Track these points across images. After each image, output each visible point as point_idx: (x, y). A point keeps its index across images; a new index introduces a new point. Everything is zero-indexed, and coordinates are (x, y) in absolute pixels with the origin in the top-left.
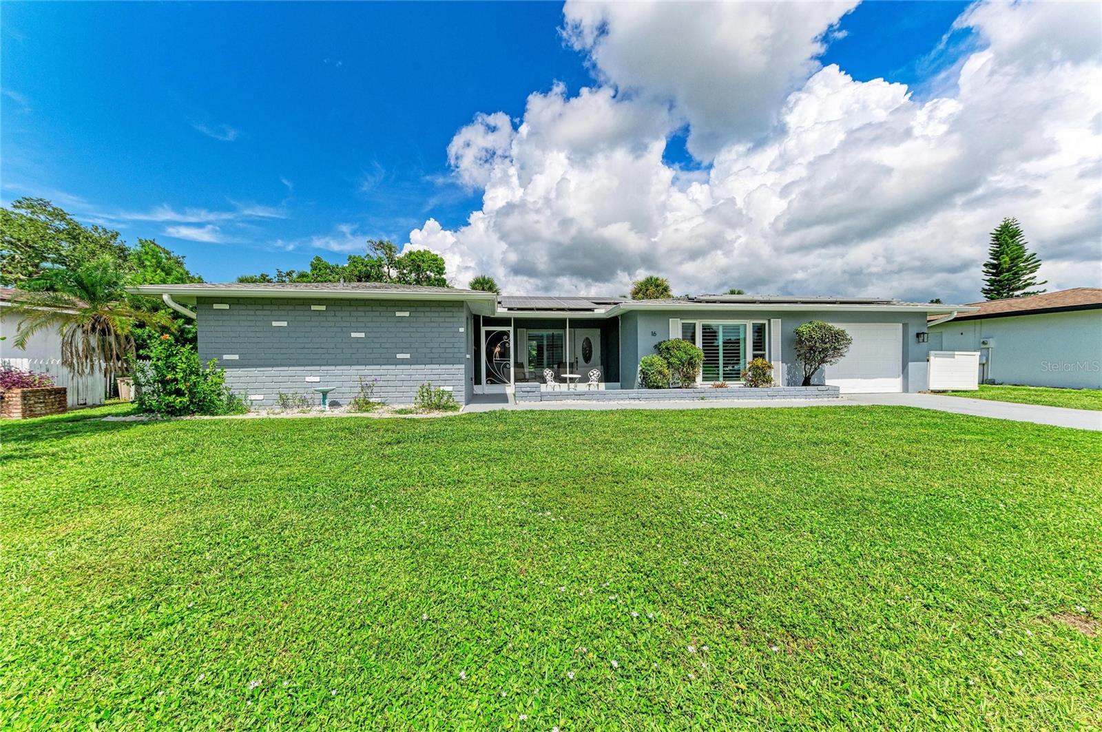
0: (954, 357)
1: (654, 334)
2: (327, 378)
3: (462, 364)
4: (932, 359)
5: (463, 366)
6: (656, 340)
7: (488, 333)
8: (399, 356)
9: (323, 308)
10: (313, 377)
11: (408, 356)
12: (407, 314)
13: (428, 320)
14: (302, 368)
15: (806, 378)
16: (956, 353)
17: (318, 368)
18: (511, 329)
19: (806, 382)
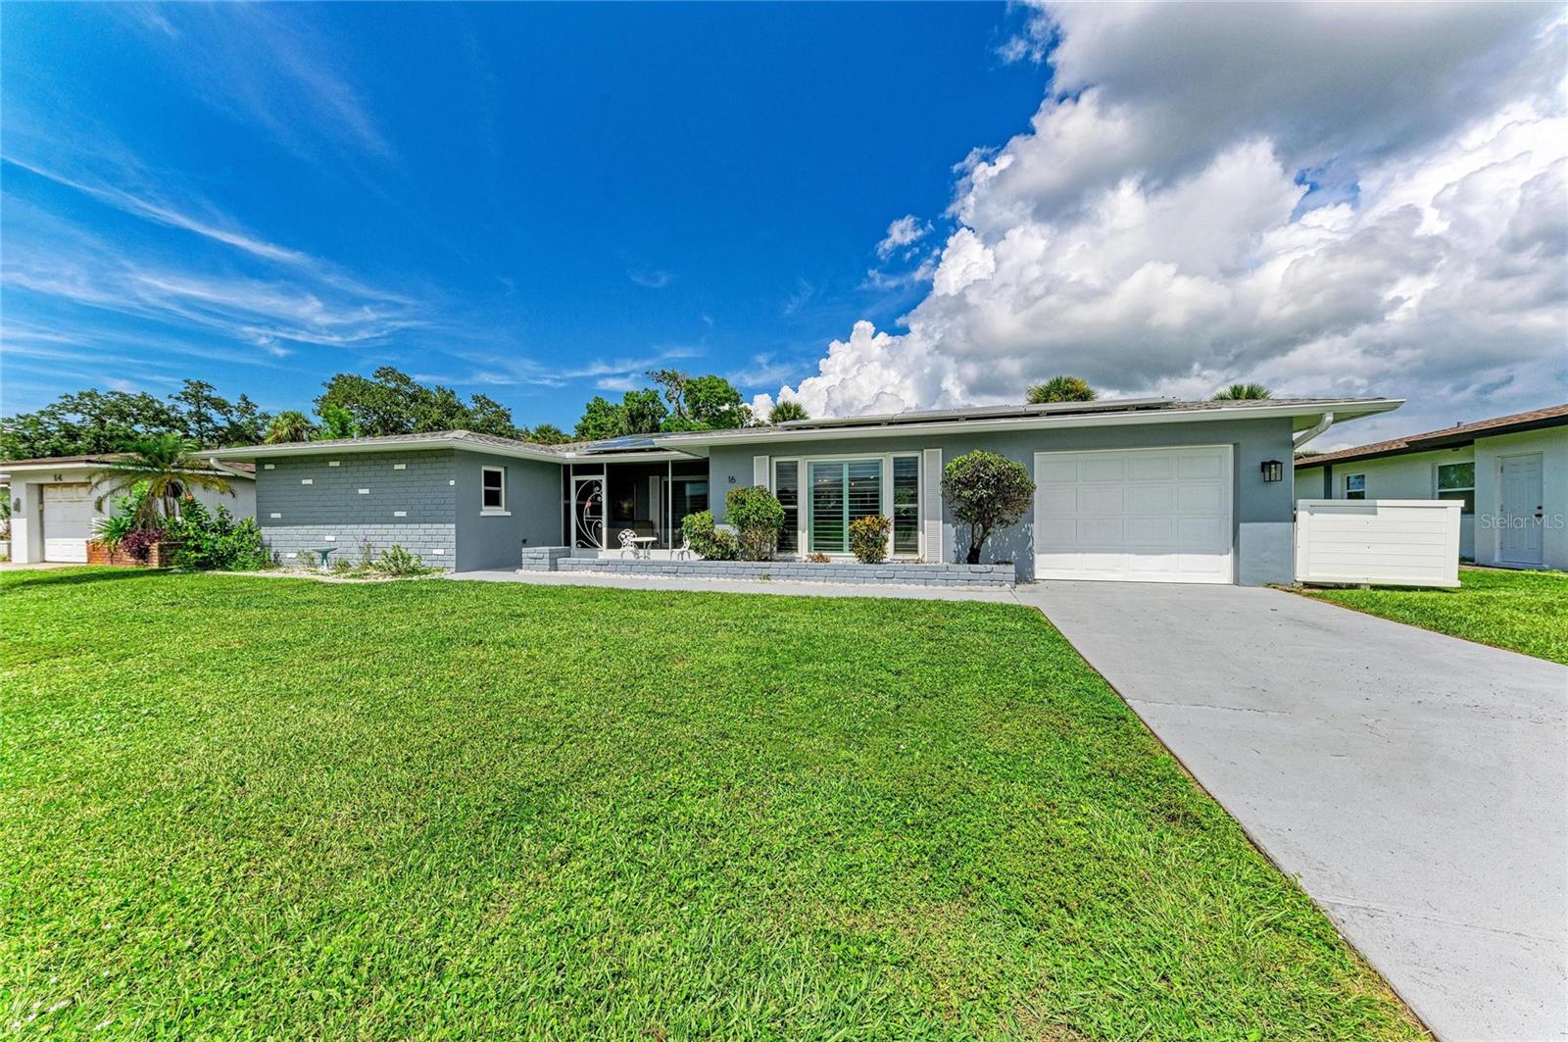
0: (1376, 514)
1: (732, 480)
2: (341, 538)
3: (450, 522)
4: (1302, 515)
5: (453, 526)
6: (734, 489)
7: (579, 483)
8: (397, 514)
9: (337, 464)
10: (329, 536)
11: (404, 514)
12: (403, 467)
13: (422, 472)
14: (322, 527)
15: (972, 549)
16: (1379, 502)
17: (333, 527)
18: (603, 478)
19: (974, 557)
